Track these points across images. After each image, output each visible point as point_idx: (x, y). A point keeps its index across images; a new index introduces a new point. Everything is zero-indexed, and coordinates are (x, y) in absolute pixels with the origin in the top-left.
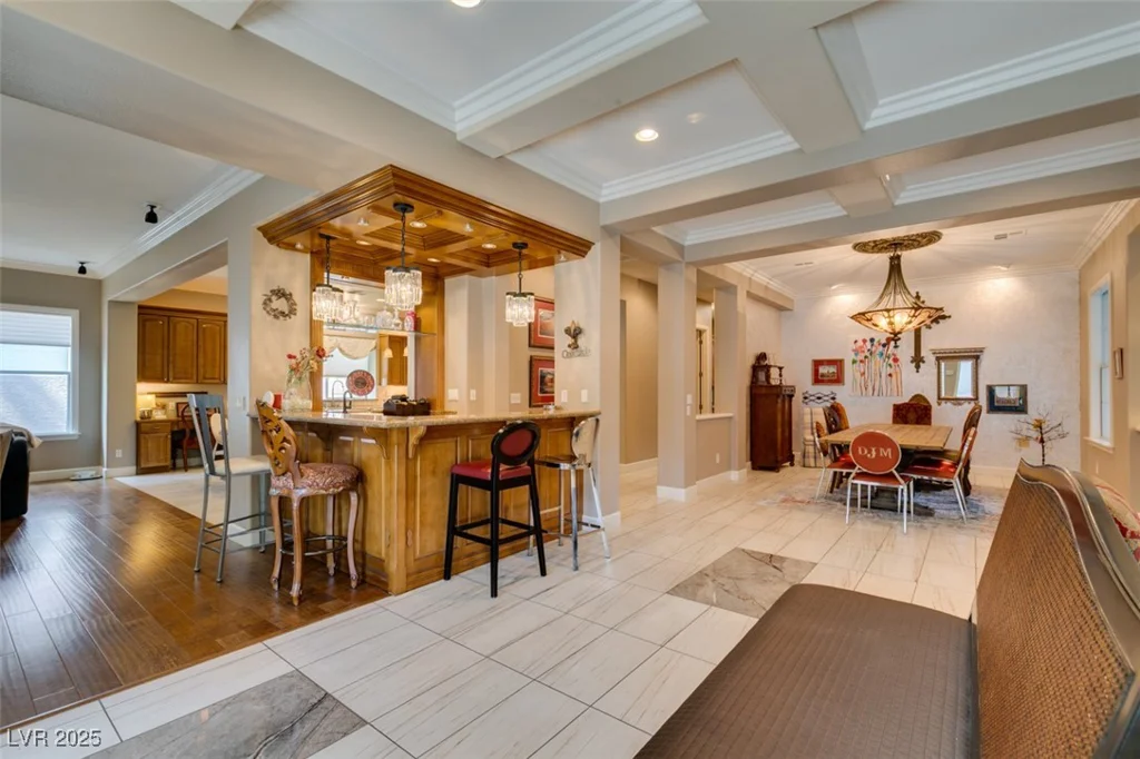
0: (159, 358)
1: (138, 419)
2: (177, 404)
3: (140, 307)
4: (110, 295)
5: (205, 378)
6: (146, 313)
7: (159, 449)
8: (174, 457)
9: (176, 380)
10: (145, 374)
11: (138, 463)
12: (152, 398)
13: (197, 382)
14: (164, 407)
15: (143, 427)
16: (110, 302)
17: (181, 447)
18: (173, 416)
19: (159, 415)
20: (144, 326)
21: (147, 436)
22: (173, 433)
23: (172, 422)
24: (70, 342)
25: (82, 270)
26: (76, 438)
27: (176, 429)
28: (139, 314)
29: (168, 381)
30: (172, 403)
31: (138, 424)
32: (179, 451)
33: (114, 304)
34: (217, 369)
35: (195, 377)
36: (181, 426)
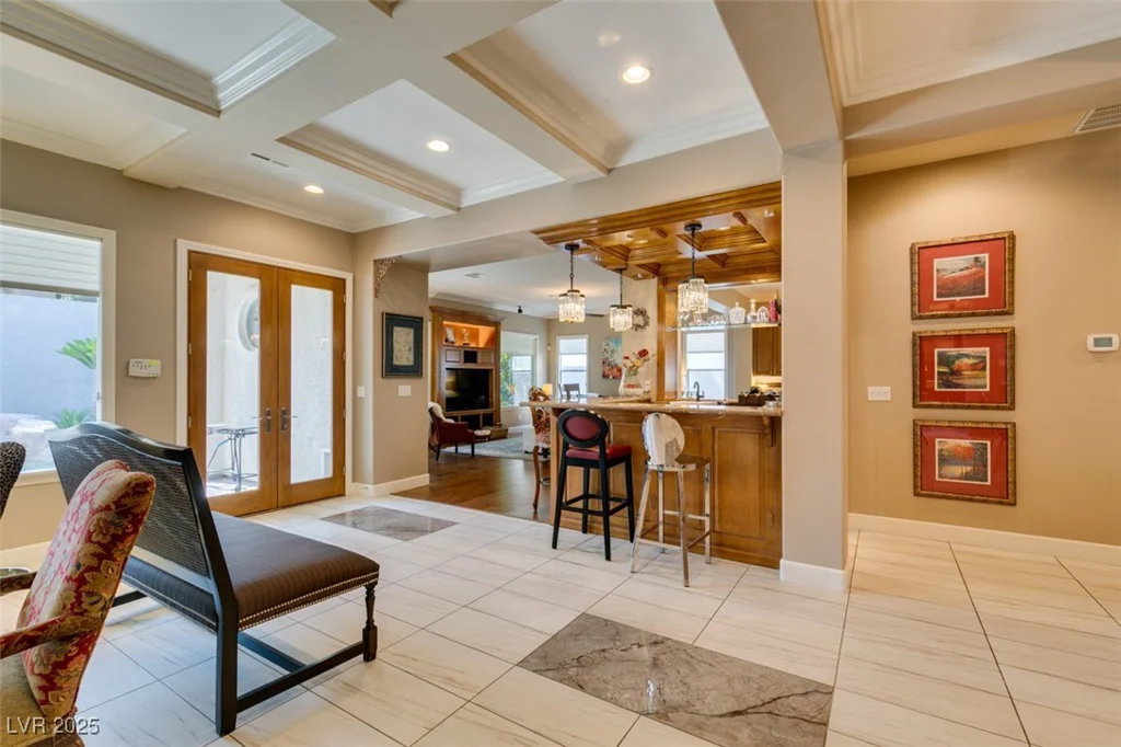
10: (758, 369)
24: (723, 349)
29: (773, 375)
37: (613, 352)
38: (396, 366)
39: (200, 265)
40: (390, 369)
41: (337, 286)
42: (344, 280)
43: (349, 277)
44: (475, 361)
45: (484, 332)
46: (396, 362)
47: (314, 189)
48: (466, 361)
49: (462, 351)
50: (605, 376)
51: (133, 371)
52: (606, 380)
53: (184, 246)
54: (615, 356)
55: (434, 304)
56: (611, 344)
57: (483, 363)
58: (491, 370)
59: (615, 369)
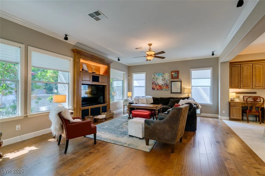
0: (237, 80)
1: (230, 101)
2: (244, 96)
3: (230, 63)
4: (221, 61)
5: (256, 87)
6: (232, 64)
7: (237, 113)
8: (243, 116)
9: (244, 87)
10: (232, 86)
11: (230, 116)
12: (234, 94)
13: (252, 88)
14: (238, 97)
15: (231, 104)
16: (221, 63)
17: (246, 113)
18: (242, 101)
19: (237, 100)
20: (232, 69)
21: (233, 107)
22: (242, 107)
23: (242, 103)
24: (210, 77)
25: (213, 54)
26: (212, 105)
27: (244, 106)
28: (230, 65)
29: (240, 88)
30: (241, 96)
31: (230, 103)
32: (244, 114)
33: (222, 63)
34: (262, 83)
35: (251, 87)
36: (246, 105)
37: (157, 79)
44: (98, 81)
45: (102, 68)
48: (93, 81)
49: (91, 75)
50: (153, 89)
52: (154, 91)
54: (158, 81)
55: (74, 48)
56: (156, 76)
57: (102, 82)
58: (106, 85)
59: (158, 86)
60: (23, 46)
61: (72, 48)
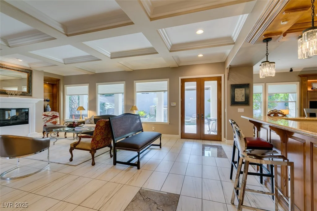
38: (236, 102)
39: (183, 81)
40: (234, 103)
41: (219, 79)
42: (221, 77)
43: (222, 76)
46: (236, 100)
47: (201, 55)
51: (172, 105)
53: (180, 78)
60: (264, 84)
61: (298, 74)
